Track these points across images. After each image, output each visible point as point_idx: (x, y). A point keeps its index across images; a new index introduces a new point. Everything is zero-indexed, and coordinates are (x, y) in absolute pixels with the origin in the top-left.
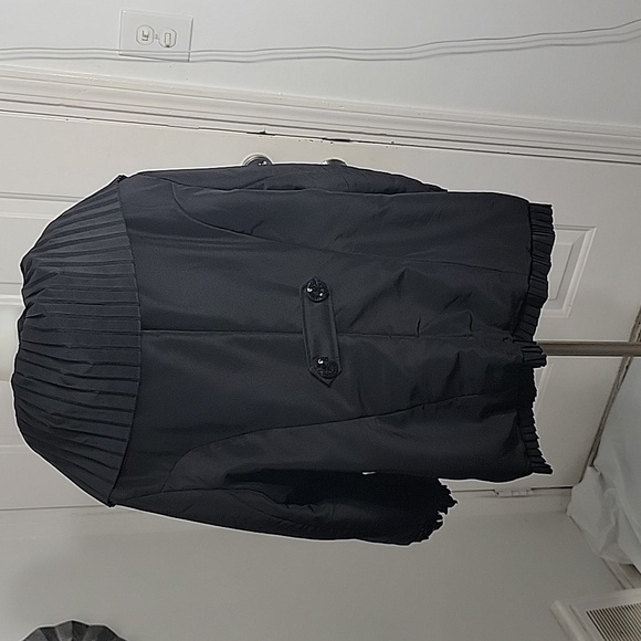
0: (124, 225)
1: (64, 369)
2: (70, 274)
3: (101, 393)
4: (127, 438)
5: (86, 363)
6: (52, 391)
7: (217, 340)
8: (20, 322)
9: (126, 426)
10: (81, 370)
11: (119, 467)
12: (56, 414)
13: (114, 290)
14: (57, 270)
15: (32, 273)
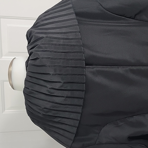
0: (74, 15)
1: (49, 85)
2: (50, 38)
3: (67, 97)
4: (79, 119)
5: (59, 82)
6: (43, 97)
7: (120, 70)
8: (27, 62)
9: (79, 113)
10: (57, 86)
11: (75, 132)
12: (45, 108)
13: (71, 46)
14: (44, 35)
15: (32, 38)
